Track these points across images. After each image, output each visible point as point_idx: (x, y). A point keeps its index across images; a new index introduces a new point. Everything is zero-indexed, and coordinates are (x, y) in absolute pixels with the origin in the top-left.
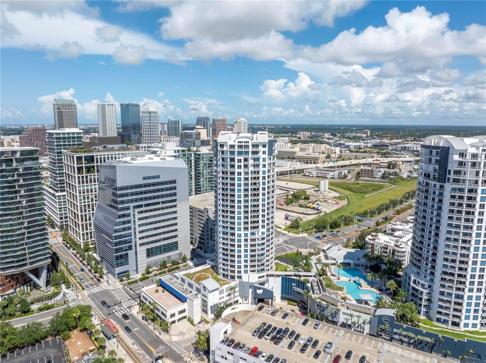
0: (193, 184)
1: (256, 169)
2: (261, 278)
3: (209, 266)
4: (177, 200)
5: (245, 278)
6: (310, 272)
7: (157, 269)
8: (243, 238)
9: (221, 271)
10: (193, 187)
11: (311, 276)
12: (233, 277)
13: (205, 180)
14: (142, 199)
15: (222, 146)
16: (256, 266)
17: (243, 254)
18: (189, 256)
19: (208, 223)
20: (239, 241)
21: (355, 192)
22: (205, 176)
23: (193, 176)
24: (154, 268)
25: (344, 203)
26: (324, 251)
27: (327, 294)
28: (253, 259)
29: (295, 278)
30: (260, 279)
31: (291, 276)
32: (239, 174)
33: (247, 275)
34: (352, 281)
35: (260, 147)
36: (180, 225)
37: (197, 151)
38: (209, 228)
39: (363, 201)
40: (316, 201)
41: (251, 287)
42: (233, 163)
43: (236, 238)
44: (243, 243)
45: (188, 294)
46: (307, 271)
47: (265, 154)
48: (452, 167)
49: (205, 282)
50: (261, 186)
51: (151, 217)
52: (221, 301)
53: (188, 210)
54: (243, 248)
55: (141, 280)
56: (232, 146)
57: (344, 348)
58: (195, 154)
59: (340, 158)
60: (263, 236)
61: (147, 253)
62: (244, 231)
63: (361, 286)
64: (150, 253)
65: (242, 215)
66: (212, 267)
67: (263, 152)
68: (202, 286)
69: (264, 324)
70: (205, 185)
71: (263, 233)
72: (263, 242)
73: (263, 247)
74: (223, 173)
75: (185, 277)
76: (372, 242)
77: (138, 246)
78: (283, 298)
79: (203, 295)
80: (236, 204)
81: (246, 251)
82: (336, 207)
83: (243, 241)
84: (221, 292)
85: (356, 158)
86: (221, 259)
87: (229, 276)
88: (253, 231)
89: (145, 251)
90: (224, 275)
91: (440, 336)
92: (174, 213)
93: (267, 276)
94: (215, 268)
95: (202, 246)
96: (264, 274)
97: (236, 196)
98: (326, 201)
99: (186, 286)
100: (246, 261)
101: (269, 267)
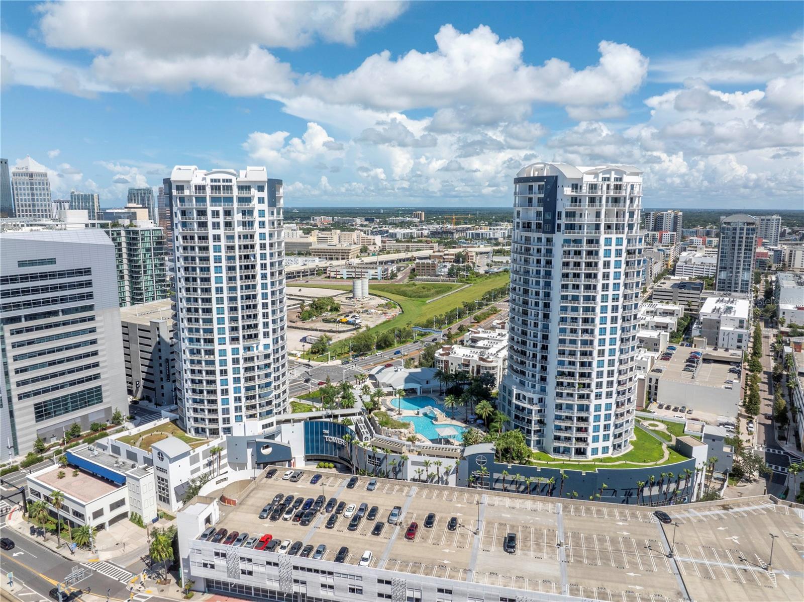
0: (127, 288)
1: (248, 231)
2: (267, 427)
3: (168, 420)
4: (95, 307)
5: (238, 430)
6: (352, 407)
7: (61, 442)
8: (229, 357)
9: (191, 424)
10: (127, 294)
11: (354, 414)
12: (215, 432)
13: (149, 278)
14: (19, 306)
15: (180, 188)
16: (258, 406)
17: (231, 386)
18: (125, 413)
19: (160, 350)
20: (223, 363)
21: (410, 297)
22: (149, 273)
23: (126, 272)
24: (54, 441)
25: (395, 312)
26: (372, 377)
27: (383, 437)
28: (251, 393)
29: (328, 420)
30: (266, 430)
31: (321, 417)
32: (217, 238)
33: (242, 424)
34: (421, 415)
35: (252, 190)
36: (104, 356)
37: (131, 225)
38: (163, 358)
39: (424, 308)
40: (351, 312)
41: (249, 445)
42: (203, 219)
43: (217, 358)
44: (230, 367)
45: (127, 470)
46: (348, 407)
47: (263, 202)
48: (563, 206)
49: (159, 445)
50: (259, 262)
51: (41, 340)
52: (195, 476)
53: (120, 330)
54: (230, 376)
55: (26, 465)
56: (200, 188)
57: (420, 512)
58: (128, 232)
59: (383, 251)
60: (267, 352)
61: (36, 413)
62: (231, 344)
63: (436, 420)
64: (41, 412)
65: (226, 316)
66: (174, 421)
67: (259, 198)
68: (155, 452)
69: (280, 496)
70: (150, 289)
71: (266, 346)
72: (267, 361)
73: (268, 371)
74: (185, 238)
75: (119, 444)
76: (444, 358)
77: (15, 399)
78: (308, 459)
79: (159, 469)
80: (214, 295)
81: (237, 380)
82: (383, 319)
83: (230, 362)
84: (194, 460)
85: (407, 250)
86: (190, 402)
87: (208, 431)
88: (249, 343)
89: (32, 409)
90: (197, 430)
91: (562, 471)
92: (90, 332)
93: (279, 423)
94: (178, 422)
95: (151, 394)
96: (273, 419)
97: (213, 280)
98: (367, 311)
99: (123, 458)
100: (238, 399)
101: (281, 409)
